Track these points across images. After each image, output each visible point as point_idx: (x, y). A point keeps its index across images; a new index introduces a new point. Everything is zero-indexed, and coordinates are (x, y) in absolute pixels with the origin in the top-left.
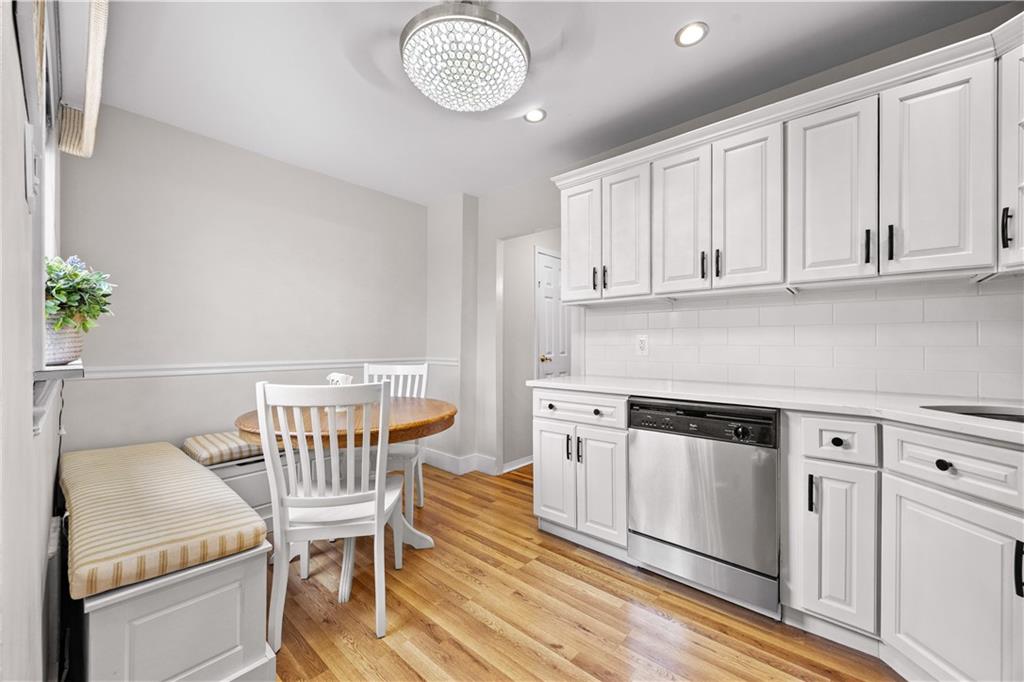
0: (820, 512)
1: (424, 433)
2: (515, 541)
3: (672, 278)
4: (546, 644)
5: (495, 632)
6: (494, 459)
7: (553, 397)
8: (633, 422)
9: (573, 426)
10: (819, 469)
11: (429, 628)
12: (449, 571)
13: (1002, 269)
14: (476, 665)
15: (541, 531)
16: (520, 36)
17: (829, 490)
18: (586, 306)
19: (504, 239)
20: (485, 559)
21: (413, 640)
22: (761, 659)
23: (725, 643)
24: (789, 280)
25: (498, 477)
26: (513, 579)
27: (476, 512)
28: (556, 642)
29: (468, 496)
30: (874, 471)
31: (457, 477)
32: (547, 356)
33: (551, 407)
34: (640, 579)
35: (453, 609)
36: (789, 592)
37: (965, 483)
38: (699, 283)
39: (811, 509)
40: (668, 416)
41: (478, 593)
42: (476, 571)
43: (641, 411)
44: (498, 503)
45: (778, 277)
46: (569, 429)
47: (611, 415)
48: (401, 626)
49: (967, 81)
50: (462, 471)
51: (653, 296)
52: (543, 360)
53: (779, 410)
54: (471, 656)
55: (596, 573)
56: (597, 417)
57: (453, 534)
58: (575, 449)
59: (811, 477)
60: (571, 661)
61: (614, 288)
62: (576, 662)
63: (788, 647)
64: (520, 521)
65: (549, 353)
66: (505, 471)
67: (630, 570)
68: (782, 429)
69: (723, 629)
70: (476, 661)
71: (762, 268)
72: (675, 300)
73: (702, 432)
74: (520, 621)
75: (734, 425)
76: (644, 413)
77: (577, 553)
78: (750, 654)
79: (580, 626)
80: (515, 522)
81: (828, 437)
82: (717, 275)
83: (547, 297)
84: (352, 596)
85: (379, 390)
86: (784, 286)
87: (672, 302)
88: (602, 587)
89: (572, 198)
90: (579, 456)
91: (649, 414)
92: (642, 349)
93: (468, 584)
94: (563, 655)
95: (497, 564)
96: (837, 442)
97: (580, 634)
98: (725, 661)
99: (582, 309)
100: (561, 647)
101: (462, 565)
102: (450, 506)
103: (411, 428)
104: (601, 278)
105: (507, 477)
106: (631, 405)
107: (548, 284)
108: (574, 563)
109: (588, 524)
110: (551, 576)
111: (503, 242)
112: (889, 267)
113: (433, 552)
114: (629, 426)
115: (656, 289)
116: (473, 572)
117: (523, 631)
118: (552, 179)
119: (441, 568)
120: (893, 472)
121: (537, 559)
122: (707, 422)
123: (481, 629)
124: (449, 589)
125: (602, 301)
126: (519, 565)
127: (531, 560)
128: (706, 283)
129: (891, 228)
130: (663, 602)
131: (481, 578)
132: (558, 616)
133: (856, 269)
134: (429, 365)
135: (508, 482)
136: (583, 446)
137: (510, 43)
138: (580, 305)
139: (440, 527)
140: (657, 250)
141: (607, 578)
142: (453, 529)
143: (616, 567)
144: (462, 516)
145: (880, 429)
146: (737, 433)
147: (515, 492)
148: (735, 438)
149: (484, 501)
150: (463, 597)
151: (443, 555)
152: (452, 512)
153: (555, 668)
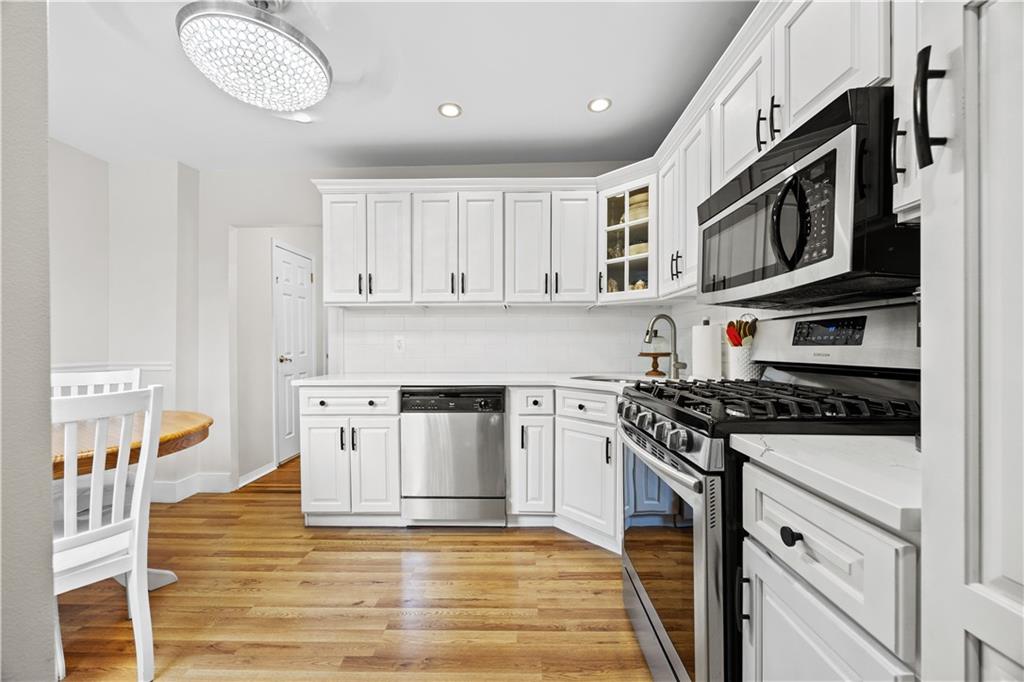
0: (527, 448)
1: (184, 445)
2: (284, 544)
3: (429, 291)
4: (348, 606)
5: (294, 619)
6: (228, 474)
7: (323, 394)
8: (405, 407)
9: (346, 418)
10: (526, 421)
11: (214, 648)
12: (212, 594)
13: (599, 304)
14: (285, 650)
15: (309, 527)
16: (325, 61)
17: (531, 433)
18: (345, 308)
19: (236, 226)
20: (254, 569)
21: (195, 666)
22: (499, 551)
23: (477, 551)
24: (507, 300)
25: (236, 492)
26: (295, 574)
27: (221, 532)
28: (357, 601)
29: (202, 520)
30: (551, 418)
31: (173, 506)
32: (288, 357)
33: (322, 403)
34: (409, 534)
35: (237, 622)
36: (511, 505)
37: (590, 415)
38: (448, 296)
39: (523, 447)
40: (433, 400)
41: (260, 598)
42: (246, 582)
43: (411, 398)
44: (245, 517)
45: (501, 299)
46: (342, 422)
47: (384, 404)
48: (173, 662)
49: (586, 200)
50: (179, 498)
51: (413, 304)
52: (282, 361)
53: (505, 386)
54: (275, 646)
55: (374, 542)
56: (371, 407)
57: (198, 561)
58: (349, 439)
59: (523, 427)
60: (375, 607)
61: (379, 294)
62: (379, 605)
63: (511, 539)
64: (283, 525)
65: (289, 353)
66: (241, 486)
67: (402, 530)
68: (507, 399)
69: (475, 543)
70: (284, 647)
71: (491, 290)
72: (427, 307)
73: (459, 409)
74: (316, 601)
75: (479, 400)
76: (412, 400)
77: (351, 533)
78: (493, 550)
79: (374, 582)
80: (276, 527)
81: (531, 400)
82: (463, 292)
83: (285, 294)
84: (69, 671)
85: (148, 397)
86: (503, 304)
87: (425, 309)
88: (383, 550)
89: (335, 205)
90: (353, 445)
91: (417, 399)
92: (399, 348)
93: (245, 595)
94: (366, 606)
95: (270, 568)
96: (536, 403)
97: (375, 587)
98: (480, 560)
99: (341, 310)
100: (362, 602)
101: (228, 584)
102: (179, 536)
103: (169, 441)
104: (366, 284)
105: (245, 490)
106: (403, 394)
107: (287, 280)
108: (352, 541)
109: (363, 503)
110: (335, 558)
111: (236, 230)
112: (556, 297)
113: (179, 585)
114: (402, 411)
115: (416, 299)
116: (245, 584)
117: (322, 606)
118: (314, 181)
119: (201, 595)
120: (560, 416)
121: (314, 550)
122: (462, 401)
123: (279, 622)
124: (221, 609)
125: (368, 305)
126: (297, 561)
127: (307, 553)
128: (454, 297)
129: (557, 274)
130: (432, 542)
131: (259, 586)
132: (352, 583)
133: (540, 297)
134: (141, 371)
135: (251, 494)
136: (357, 435)
137: (315, 64)
138: (341, 307)
139: (174, 560)
140: (417, 268)
141: (384, 542)
142: (196, 556)
143: (389, 533)
144: (201, 541)
145: (554, 391)
146: (481, 406)
147: (263, 502)
148: (480, 409)
149: (230, 520)
150: (242, 609)
151: (196, 583)
152: (186, 541)
153: (362, 617)
